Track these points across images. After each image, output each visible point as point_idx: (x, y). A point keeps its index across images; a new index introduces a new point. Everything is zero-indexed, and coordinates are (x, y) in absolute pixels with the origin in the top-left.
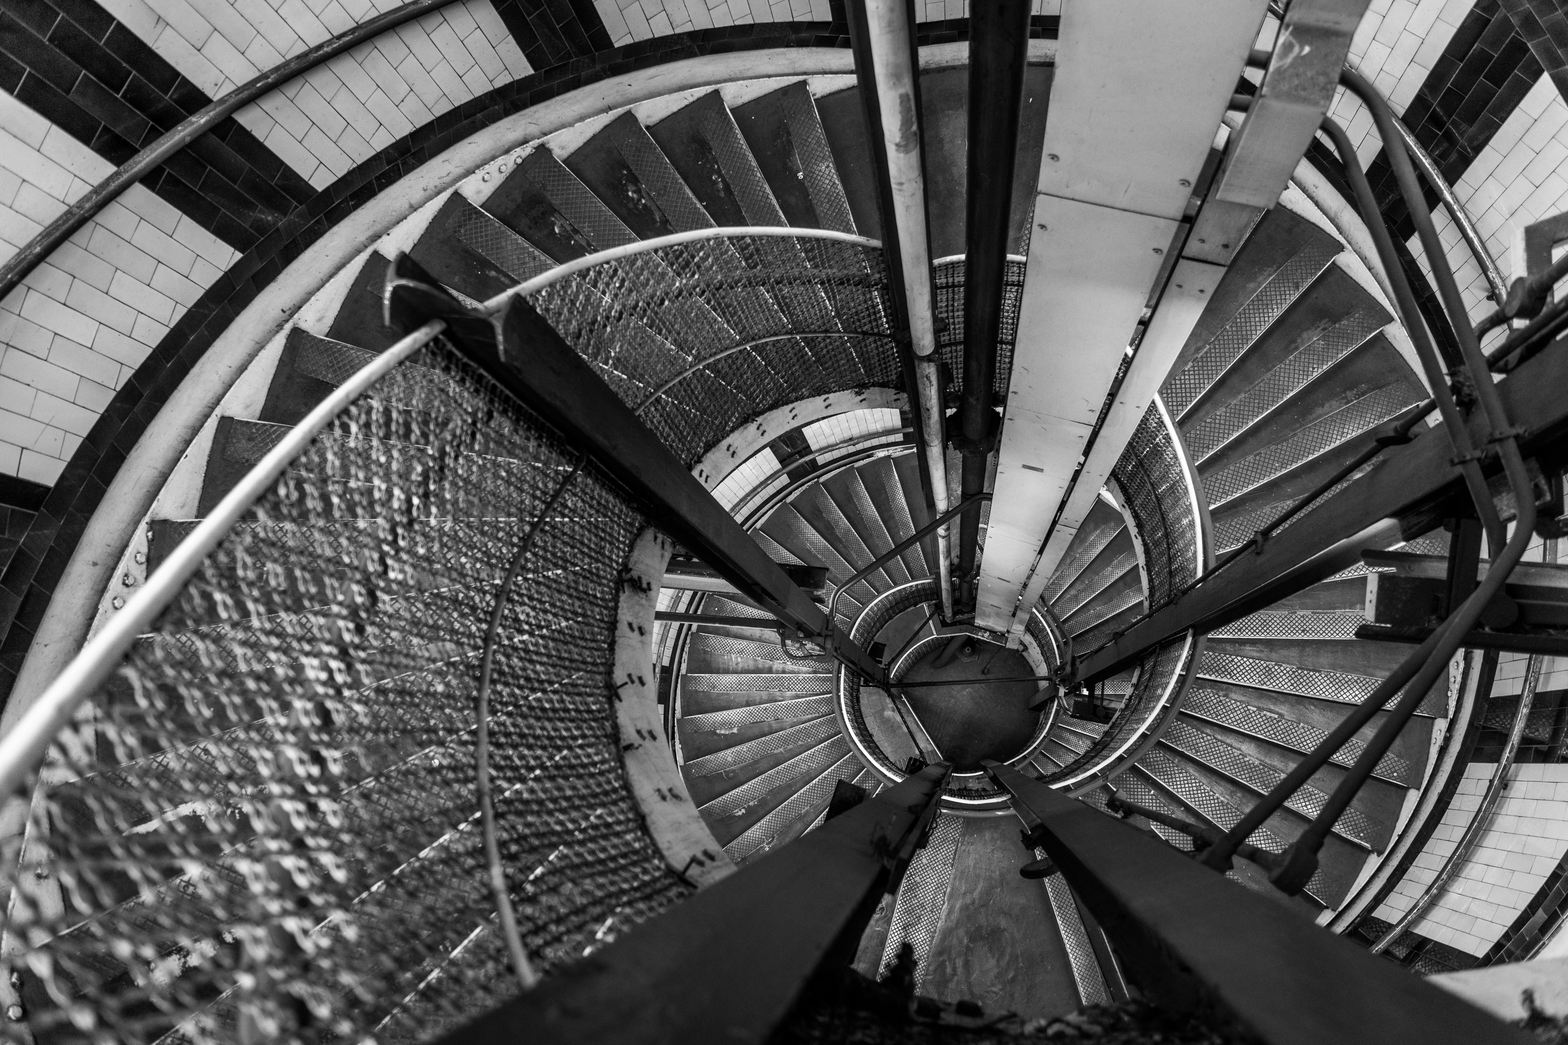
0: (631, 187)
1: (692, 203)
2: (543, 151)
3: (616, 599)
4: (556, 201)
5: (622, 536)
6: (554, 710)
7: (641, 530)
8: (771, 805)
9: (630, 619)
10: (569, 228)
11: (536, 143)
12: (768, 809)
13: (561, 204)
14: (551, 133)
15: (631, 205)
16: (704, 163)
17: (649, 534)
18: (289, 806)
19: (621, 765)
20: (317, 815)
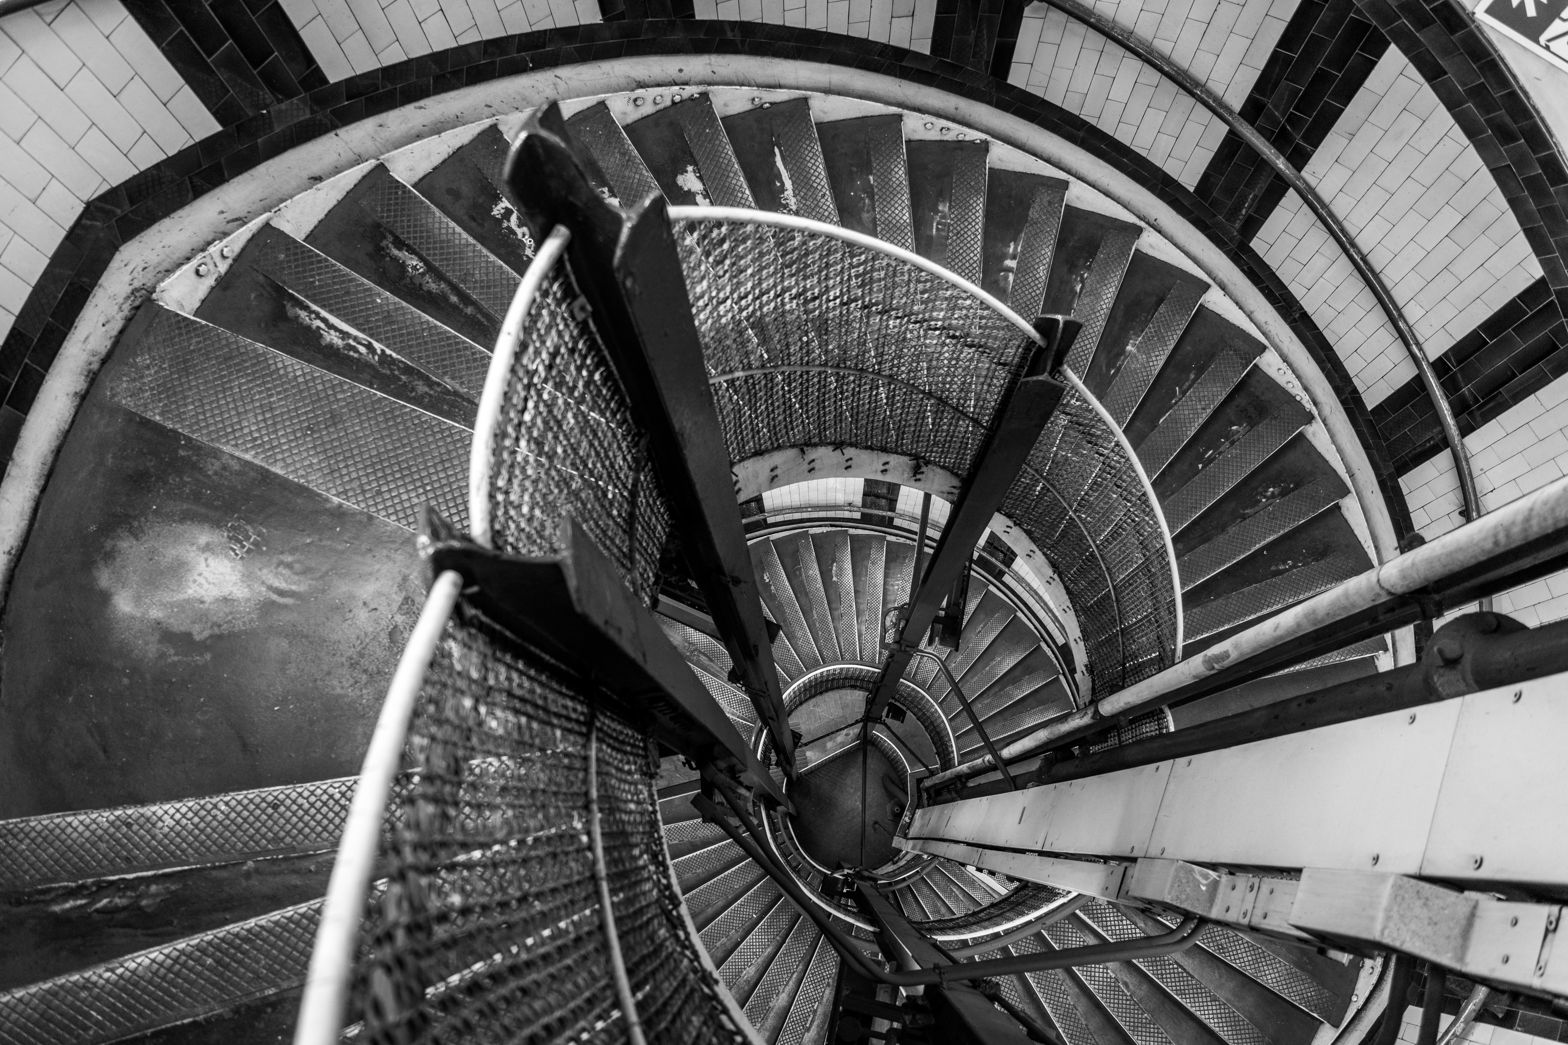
0: (1277, 491)
1: (1260, 541)
2: (1309, 418)
3: (903, 454)
4: (1260, 427)
5: (950, 460)
6: (824, 408)
7: (956, 475)
8: (771, 604)
9: (891, 463)
10: (1235, 437)
11: (1315, 412)
13: (1258, 432)
14: (1325, 425)
15: (1260, 490)
16: (1303, 555)
17: (956, 482)
18: (772, 294)
19: (793, 446)
20: (768, 303)
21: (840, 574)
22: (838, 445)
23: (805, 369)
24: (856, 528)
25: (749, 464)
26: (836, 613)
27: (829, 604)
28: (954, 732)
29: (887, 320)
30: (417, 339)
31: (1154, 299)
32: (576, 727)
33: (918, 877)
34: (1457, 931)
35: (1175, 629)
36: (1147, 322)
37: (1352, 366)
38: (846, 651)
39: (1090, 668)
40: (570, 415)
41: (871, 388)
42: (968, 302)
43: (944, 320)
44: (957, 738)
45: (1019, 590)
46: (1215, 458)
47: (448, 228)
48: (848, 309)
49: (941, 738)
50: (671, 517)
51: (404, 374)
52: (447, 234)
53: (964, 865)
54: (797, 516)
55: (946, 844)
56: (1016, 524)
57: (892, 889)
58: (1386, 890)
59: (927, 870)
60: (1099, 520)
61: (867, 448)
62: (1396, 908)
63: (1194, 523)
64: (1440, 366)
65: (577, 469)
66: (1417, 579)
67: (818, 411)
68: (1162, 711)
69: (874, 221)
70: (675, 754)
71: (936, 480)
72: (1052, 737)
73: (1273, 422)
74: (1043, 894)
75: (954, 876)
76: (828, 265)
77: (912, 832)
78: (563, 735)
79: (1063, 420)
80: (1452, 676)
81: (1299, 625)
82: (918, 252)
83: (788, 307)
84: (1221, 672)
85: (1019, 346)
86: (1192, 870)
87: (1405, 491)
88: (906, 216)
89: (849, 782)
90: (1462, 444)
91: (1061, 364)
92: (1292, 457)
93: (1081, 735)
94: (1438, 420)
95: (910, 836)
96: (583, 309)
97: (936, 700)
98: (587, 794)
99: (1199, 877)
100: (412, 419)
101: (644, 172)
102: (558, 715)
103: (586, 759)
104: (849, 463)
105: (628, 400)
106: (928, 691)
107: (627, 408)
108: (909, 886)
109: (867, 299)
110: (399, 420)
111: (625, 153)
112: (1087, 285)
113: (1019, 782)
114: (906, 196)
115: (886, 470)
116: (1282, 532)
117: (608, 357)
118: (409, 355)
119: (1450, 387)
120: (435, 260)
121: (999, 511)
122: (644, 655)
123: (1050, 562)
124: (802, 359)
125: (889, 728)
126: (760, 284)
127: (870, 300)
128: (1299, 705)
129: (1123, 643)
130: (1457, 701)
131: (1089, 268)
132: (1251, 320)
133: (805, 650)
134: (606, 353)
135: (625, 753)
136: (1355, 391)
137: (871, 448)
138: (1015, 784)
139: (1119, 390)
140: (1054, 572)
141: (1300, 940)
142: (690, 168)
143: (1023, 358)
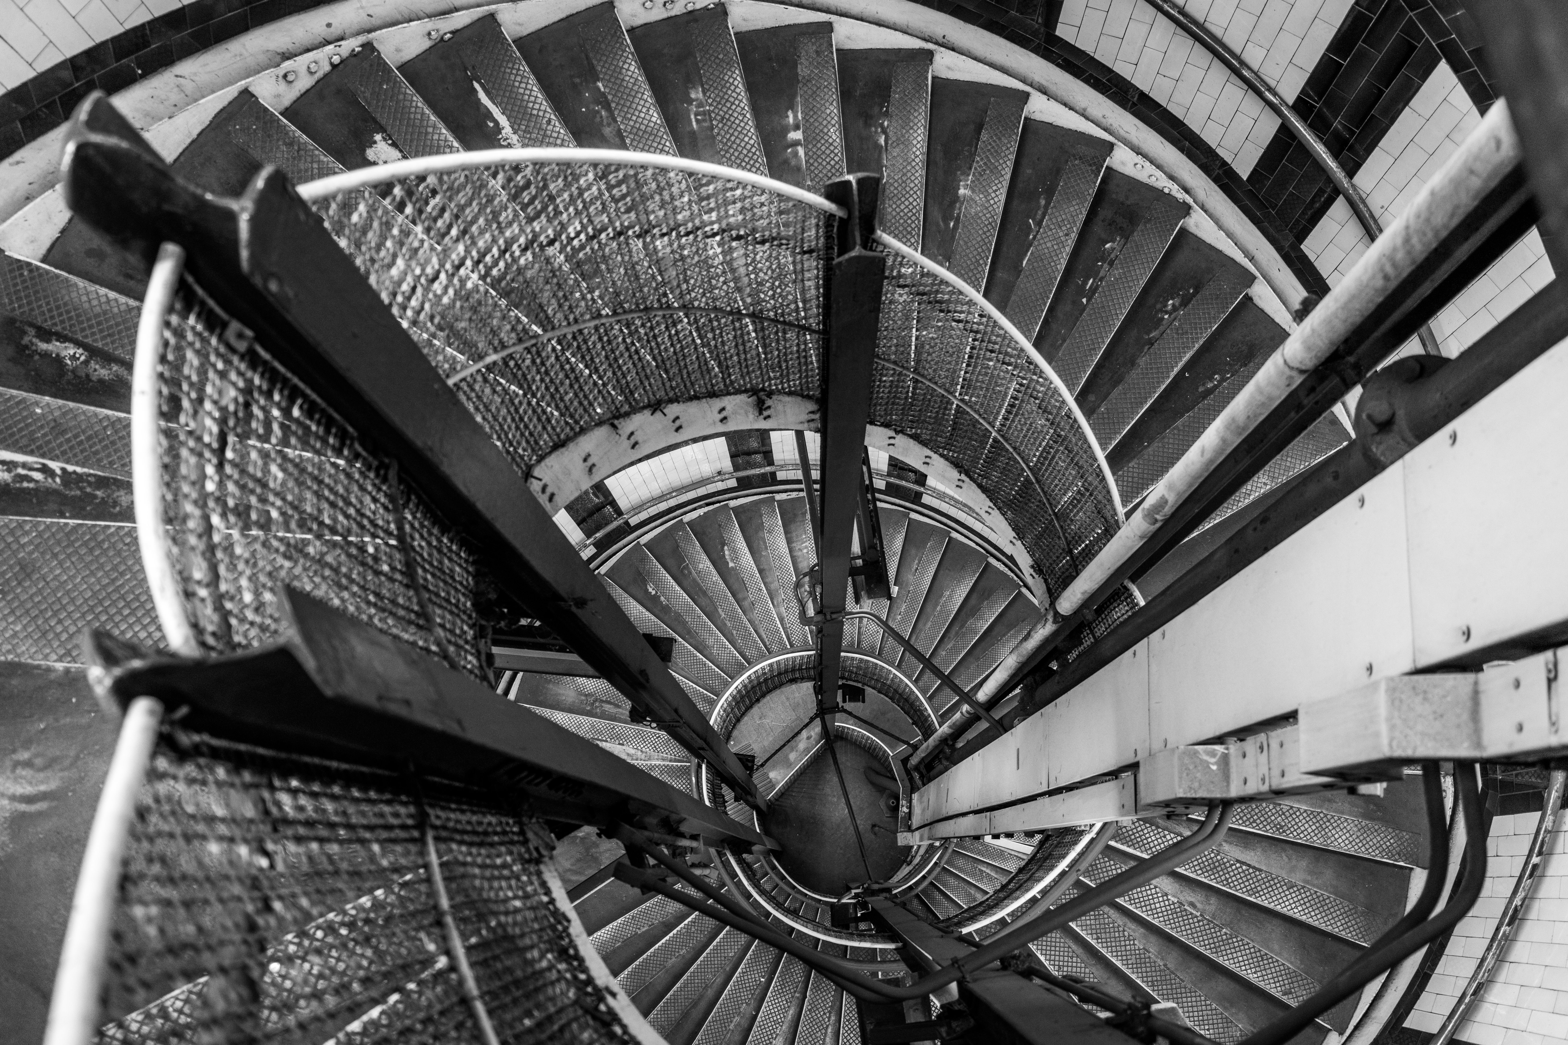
0: (1177, 301)
1: (1177, 363)
2: (1186, 209)
3: (738, 392)
4: (1136, 236)
5: (795, 383)
6: (619, 367)
7: (809, 397)
8: (666, 618)
9: (728, 408)
10: (1113, 256)
11: (1189, 200)
12: (661, 615)
13: (1135, 241)
14: (1206, 211)
15: (1159, 306)
16: (1229, 364)
17: (811, 406)
18: (495, 251)
19: (600, 424)
20: (496, 263)
21: (736, 557)
22: (656, 406)
23: (575, 328)
24: (736, 498)
25: (551, 460)
26: (746, 604)
27: (734, 595)
28: (924, 693)
29: (653, 242)
30: (100, 441)
31: (972, 127)
32: (402, 834)
33: (938, 869)
34: (1465, 716)
35: (1109, 492)
36: (972, 155)
37: (1211, 136)
38: (771, 643)
39: (1038, 568)
40: (274, 469)
41: (667, 328)
42: (738, 192)
43: (719, 220)
44: (930, 699)
45: (944, 507)
46: (1097, 287)
47: (98, 297)
48: (599, 243)
49: (912, 705)
50: (470, 552)
51: (98, 489)
52: (100, 305)
53: (977, 838)
54: (663, 506)
55: (952, 822)
56: (897, 432)
57: (914, 893)
58: (1382, 698)
59: (946, 858)
60: (985, 396)
61: (691, 399)
62: (1396, 714)
63: (1099, 366)
64: (1301, 106)
65: (310, 530)
66: (1323, 346)
67: (614, 373)
68: (1126, 589)
69: (619, 133)
70: (578, 827)
71: (788, 411)
72: (1021, 659)
73: (1148, 226)
74: (1068, 839)
75: (978, 854)
76: (552, 198)
77: (916, 821)
78: (383, 849)
79: (901, 296)
80: (1391, 440)
81: (1224, 441)
82: (683, 154)
83: (522, 261)
84: (1167, 522)
85: (817, 225)
86: (1196, 752)
87: (1312, 257)
88: (655, 117)
89: (828, 790)
90: (1353, 186)
91: (872, 231)
92: (1181, 258)
93: (1052, 646)
94: (1320, 168)
95: (914, 827)
96: (240, 336)
97: (891, 664)
98: (436, 907)
99: (1206, 758)
100: (121, 539)
101: (322, 157)
102: (370, 828)
103: (427, 866)
104: (678, 423)
105: (350, 429)
106: (880, 656)
107: (352, 439)
108: (932, 883)
109: (618, 224)
110: (106, 545)
111: (291, 143)
112: (891, 134)
113: (1006, 722)
114: (648, 95)
115: (725, 418)
116: (1197, 346)
117: (301, 385)
118: (98, 464)
119: (1319, 127)
120: (95, 341)
121: (872, 423)
122: (459, 722)
123: (952, 463)
124: (566, 318)
125: (850, 714)
126: (474, 243)
127: (622, 225)
128: (1255, 529)
129: (1061, 527)
130: (1399, 464)
131: (887, 114)
132: (1087, 118)
133: (723, 657)
134: (296, 380)
135: (492, 845)
136: (1224, 163)
137: (696, 398)
138: (1002, 727)
139: (966, 243)
140: (960, 473)
141: (1326, 786)
142: (378, 137)
143: (828, 237)
